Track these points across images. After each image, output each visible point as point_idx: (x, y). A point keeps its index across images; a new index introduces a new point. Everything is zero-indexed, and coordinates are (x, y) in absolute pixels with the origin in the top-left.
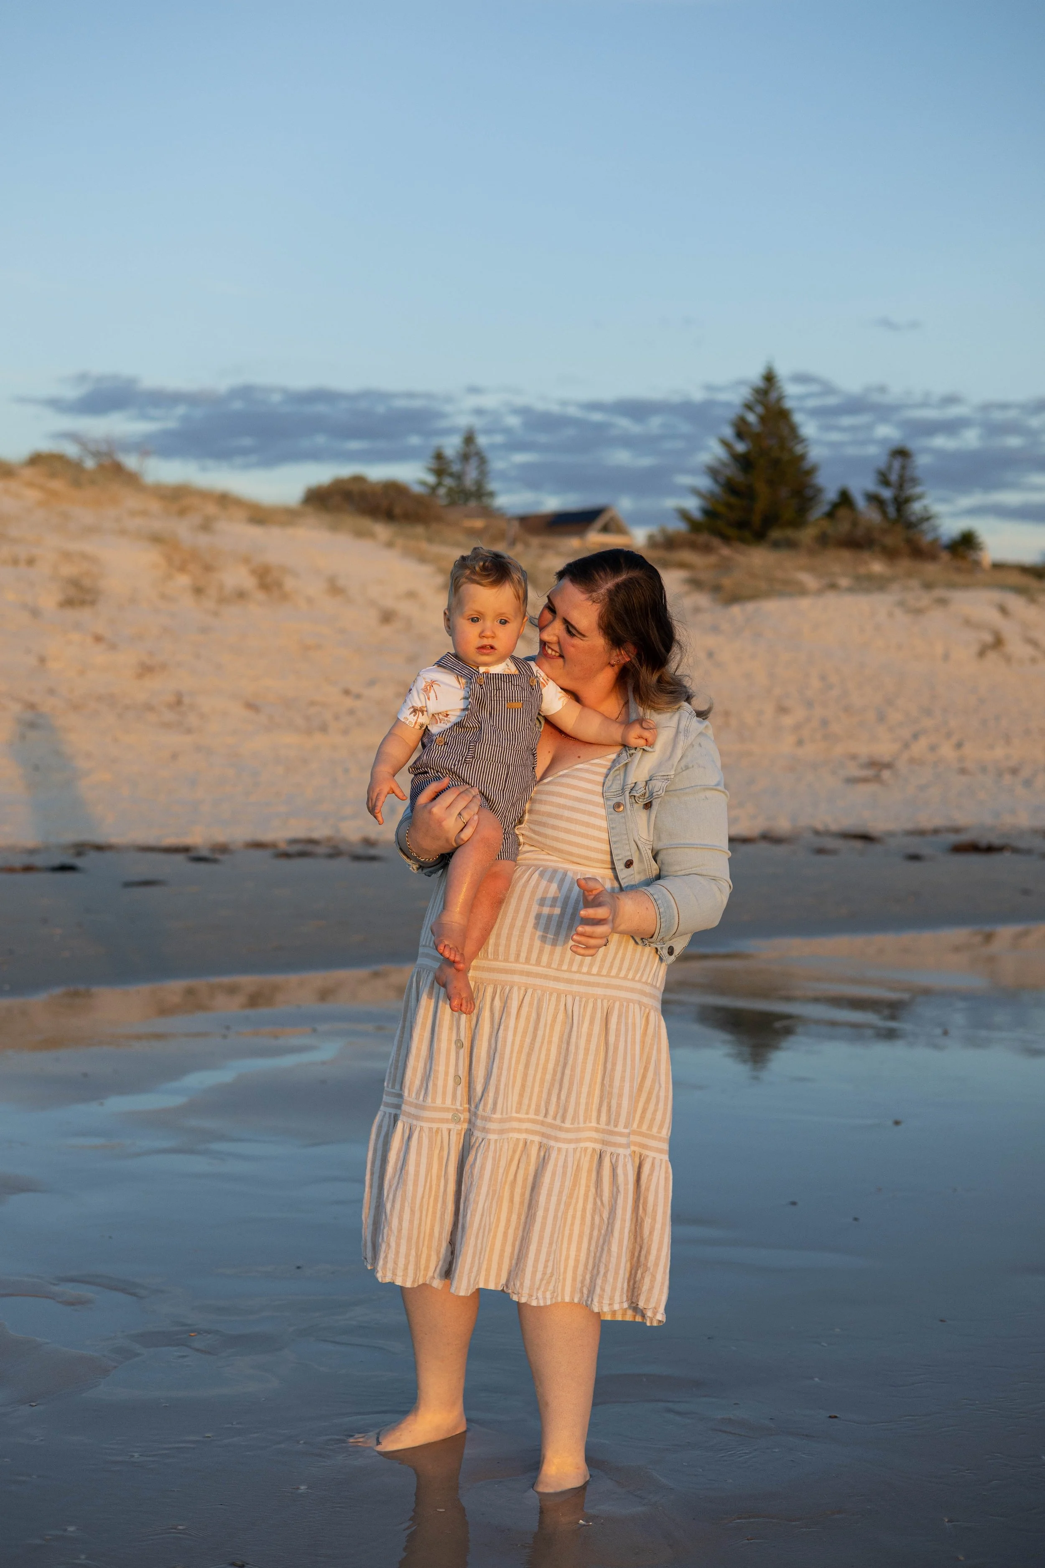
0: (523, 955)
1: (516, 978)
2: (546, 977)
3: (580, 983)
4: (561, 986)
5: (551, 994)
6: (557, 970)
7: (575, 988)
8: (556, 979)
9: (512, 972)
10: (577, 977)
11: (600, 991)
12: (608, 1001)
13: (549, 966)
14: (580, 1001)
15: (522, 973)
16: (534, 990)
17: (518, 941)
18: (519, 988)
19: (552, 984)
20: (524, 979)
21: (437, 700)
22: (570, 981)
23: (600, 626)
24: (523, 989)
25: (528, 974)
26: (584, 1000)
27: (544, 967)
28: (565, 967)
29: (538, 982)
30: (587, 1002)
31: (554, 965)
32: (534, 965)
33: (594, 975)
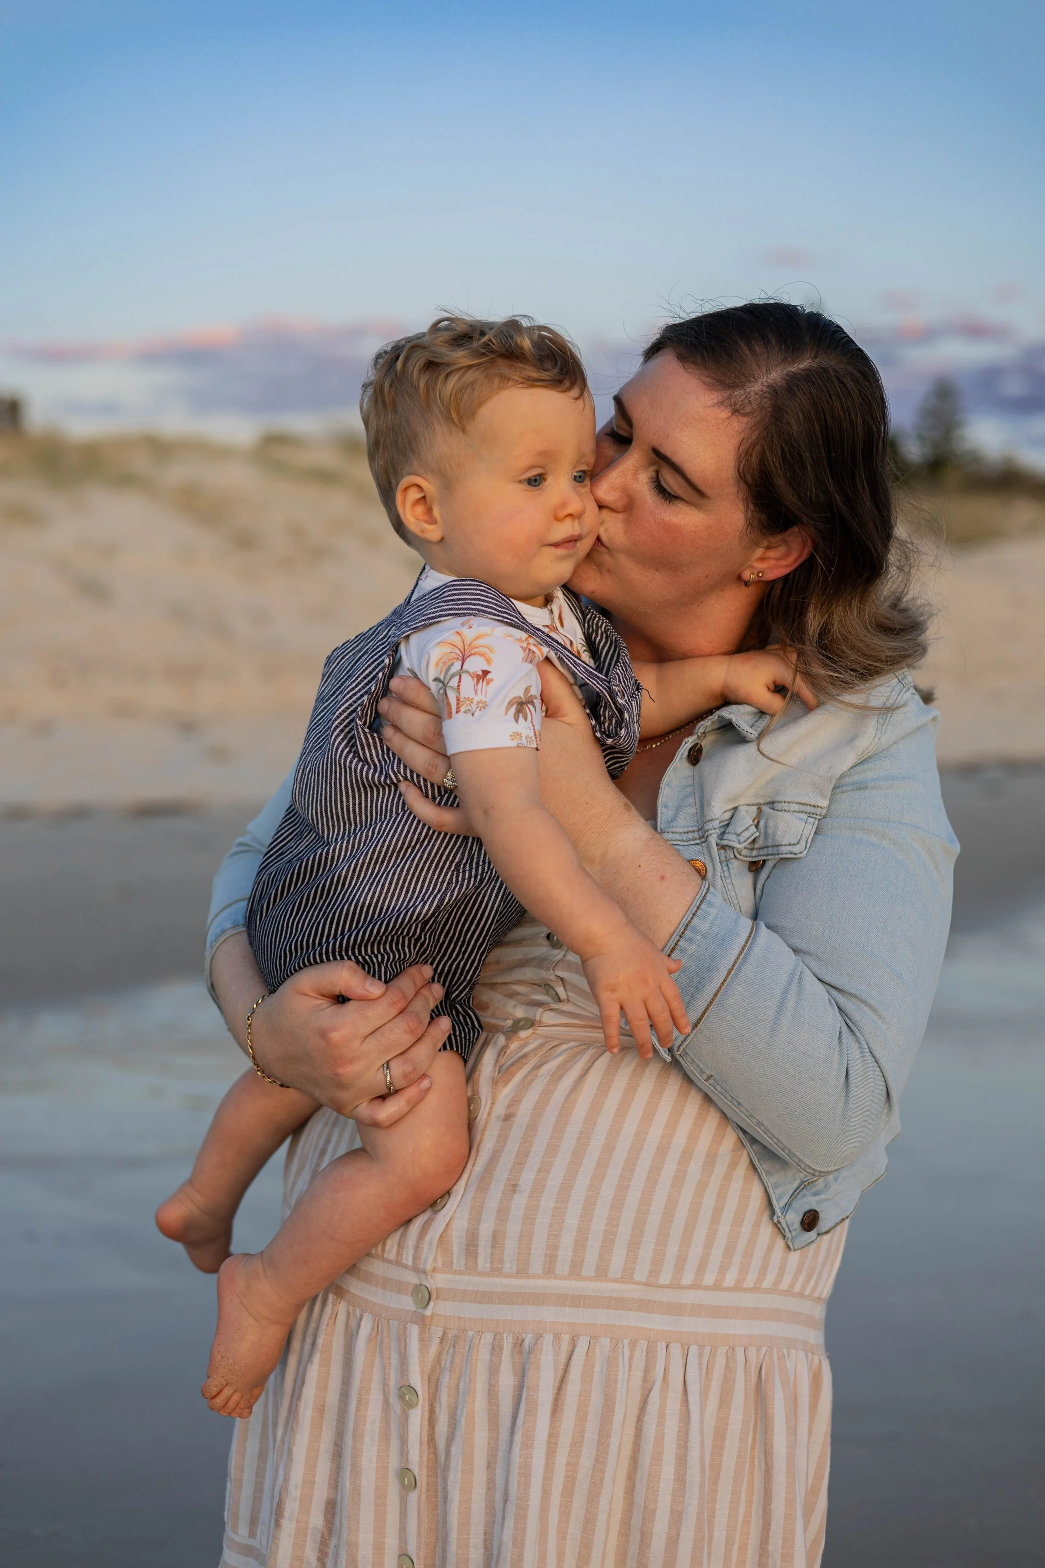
0: (565, 1256)
1: (549, 1314)
2: (619, 1303)
3: (697, 1310)
4: (656, 1322)
5: (633, 1344)
6: (648, 1285)
7: (687, 1325)
8: (645, 1306)
9: (537, 1299)
10: (691, 1297)
11: (739, 1328)
12: (758, 1350)
13: (627, 1277)
14: (700, 1355)
15: (563, 1300)
16: (594, 1338)
17: (551, 1224)
18: (557, 1338)
19: (634, 1319)
20: (568, 1315)
22: (675, 1310)
23: (741, 476)
24: (566, 1338)
25: (578, 1301)
26: (707, 1350)
27: (615, 1281)
29: (603, 1317)
30: (713, 1354)
31: (641, 1274)
32: (591, 1279)
33: (727, 1289)
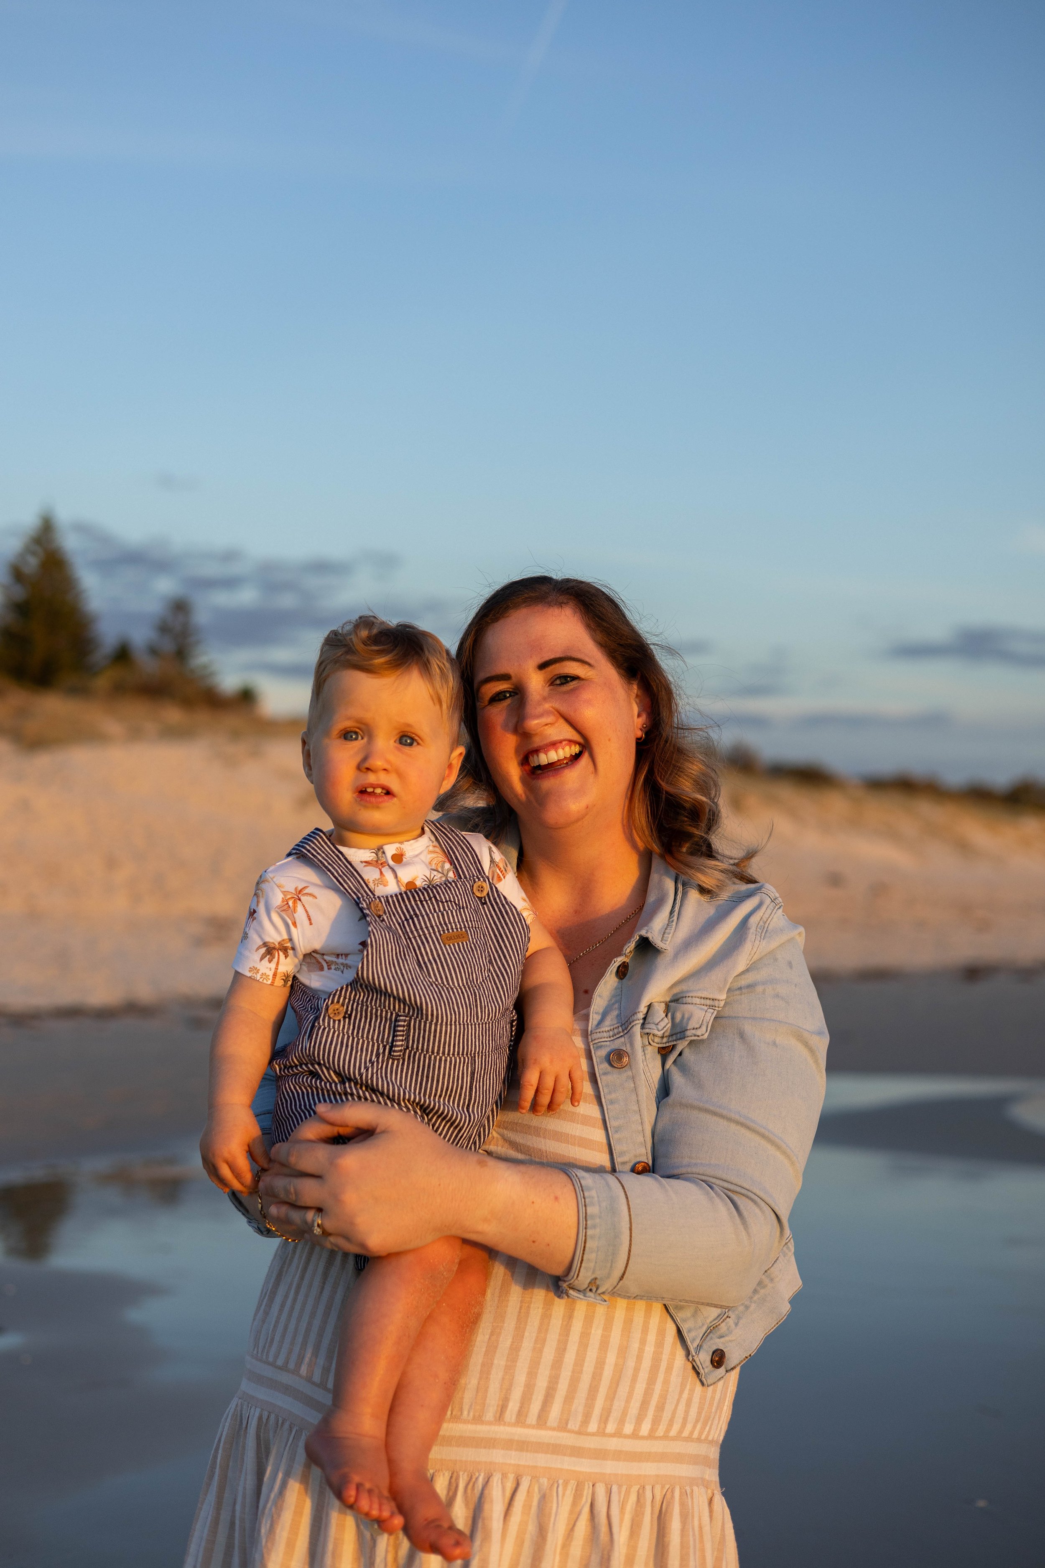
0: (513, 1406)
1: (498, 1456)
2: (556, 1449)
3: (618, 1456)
4: (585, 1466)
5: (566, 1483)
6: (579, 1433)
7: (610, 1467)
8: (577, 1452)
9: (490, 1443)
10: (613, 1444)
13: (563, 1426)
14: (620, 1493)
15: (510, 1444)
16: (535, 1478)
17: (503, 1379)
18: (504, 1476)
19: (567, 1463)
20: (514, 1458)
21: (311, 924)
22: (600, 1455)
24: (511, 1477)
25: (522, 1446)
26: (624, 1488)
27: (553, 1429)
28: (593, 1427)
29: (542, 1460)
30: (628, 1492)
31: (574, 1425)
32: (533, 1427)
33: (643, 1438)
